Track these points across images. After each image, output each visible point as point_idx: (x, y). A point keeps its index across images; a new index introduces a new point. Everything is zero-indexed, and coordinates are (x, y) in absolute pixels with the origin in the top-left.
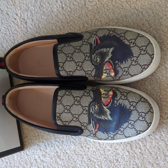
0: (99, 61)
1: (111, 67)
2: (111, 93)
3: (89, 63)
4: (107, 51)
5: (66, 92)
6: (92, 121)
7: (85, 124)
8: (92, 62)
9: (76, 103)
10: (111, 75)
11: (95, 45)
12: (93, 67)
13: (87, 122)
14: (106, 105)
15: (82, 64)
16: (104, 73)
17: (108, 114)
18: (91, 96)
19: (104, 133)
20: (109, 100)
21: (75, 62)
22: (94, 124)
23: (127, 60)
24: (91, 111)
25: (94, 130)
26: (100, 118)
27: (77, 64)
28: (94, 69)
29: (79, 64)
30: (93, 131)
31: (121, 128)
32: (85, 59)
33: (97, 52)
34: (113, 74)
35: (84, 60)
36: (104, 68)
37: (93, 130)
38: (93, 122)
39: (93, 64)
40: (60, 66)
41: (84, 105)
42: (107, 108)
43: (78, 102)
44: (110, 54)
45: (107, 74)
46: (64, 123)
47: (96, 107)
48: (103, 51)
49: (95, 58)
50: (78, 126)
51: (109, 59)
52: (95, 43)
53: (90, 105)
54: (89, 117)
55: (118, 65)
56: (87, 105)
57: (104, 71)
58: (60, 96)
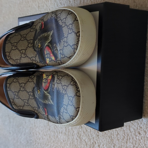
0: (40, 46)
1: (50, 51)
2: (50, 77)
3: (31, 49)
4: (48, 35)
5: (14, 80)
6: (40, 106)
7: (36, 109)
8: (34, 48)
9: (22, 89)
10: (52, 59)
11: (39, 30)
12: (36, 53)
14: (46, 90)
15: (25, 51)
16: (47, 58)
17: (50, 98)
18: (34, 82)
20: (48, 85)
21: (19, 50)
22: (43, 109)
23: (61, 42)
24: (36, 96)
26: (45, 102)
27: (21, 52)
28: (36, 55)
29: (22, 52)
32: (28, 46)
33: (39, 37)
34: (53, 58)
35: (27, 48)
36: (46, 53)
37: (44, 114)
39: (35, 50)
40: (7, 55)
41: (28, 91)
42: (47, 93)
43: (23, 88)
44: (50, 37)
45: (49, 59)
46: (19, 107)
47: (38, 92)
48: (44, 35)
49: (36, 44)
50: (31, 110)
51: (48, 43)
52: (40, 28)
53: (33, 90)
54: (36, 102)
55: (55, 48)
56: (31, 90)
57: (46, 56)
58: (8, 83)
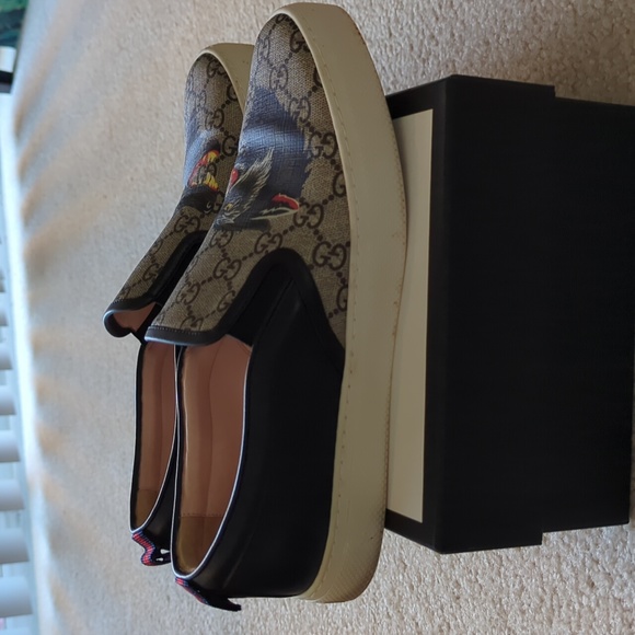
6: (261, 215)
7: (264, 240)
13: (257, 233)
19: (309, 173)
22: (273, 210)
25: (294, 211)
26: (258, 189)
30: (295, 214)
31: (289, 113)
37: (292, 212)
38: (265, 211)
